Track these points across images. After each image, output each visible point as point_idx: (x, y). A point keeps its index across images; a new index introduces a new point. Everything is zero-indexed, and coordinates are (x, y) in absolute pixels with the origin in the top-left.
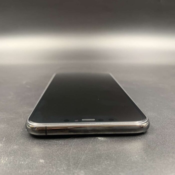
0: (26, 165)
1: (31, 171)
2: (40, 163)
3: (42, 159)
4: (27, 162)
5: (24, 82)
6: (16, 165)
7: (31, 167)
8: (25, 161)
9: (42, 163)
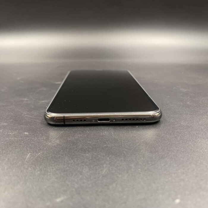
0: (13, 135)
1: (16, 139)
2: (25, 134)
3: (26, 132)
4: (13, 133)
5: (19, 79)
6: (4, 135)
7: (17, 136)
8: (12, 133)
9: (26, 135)
